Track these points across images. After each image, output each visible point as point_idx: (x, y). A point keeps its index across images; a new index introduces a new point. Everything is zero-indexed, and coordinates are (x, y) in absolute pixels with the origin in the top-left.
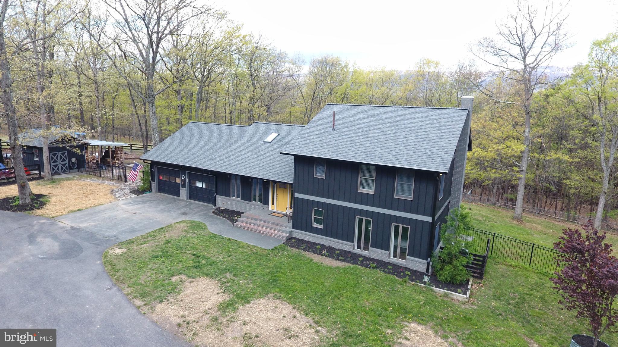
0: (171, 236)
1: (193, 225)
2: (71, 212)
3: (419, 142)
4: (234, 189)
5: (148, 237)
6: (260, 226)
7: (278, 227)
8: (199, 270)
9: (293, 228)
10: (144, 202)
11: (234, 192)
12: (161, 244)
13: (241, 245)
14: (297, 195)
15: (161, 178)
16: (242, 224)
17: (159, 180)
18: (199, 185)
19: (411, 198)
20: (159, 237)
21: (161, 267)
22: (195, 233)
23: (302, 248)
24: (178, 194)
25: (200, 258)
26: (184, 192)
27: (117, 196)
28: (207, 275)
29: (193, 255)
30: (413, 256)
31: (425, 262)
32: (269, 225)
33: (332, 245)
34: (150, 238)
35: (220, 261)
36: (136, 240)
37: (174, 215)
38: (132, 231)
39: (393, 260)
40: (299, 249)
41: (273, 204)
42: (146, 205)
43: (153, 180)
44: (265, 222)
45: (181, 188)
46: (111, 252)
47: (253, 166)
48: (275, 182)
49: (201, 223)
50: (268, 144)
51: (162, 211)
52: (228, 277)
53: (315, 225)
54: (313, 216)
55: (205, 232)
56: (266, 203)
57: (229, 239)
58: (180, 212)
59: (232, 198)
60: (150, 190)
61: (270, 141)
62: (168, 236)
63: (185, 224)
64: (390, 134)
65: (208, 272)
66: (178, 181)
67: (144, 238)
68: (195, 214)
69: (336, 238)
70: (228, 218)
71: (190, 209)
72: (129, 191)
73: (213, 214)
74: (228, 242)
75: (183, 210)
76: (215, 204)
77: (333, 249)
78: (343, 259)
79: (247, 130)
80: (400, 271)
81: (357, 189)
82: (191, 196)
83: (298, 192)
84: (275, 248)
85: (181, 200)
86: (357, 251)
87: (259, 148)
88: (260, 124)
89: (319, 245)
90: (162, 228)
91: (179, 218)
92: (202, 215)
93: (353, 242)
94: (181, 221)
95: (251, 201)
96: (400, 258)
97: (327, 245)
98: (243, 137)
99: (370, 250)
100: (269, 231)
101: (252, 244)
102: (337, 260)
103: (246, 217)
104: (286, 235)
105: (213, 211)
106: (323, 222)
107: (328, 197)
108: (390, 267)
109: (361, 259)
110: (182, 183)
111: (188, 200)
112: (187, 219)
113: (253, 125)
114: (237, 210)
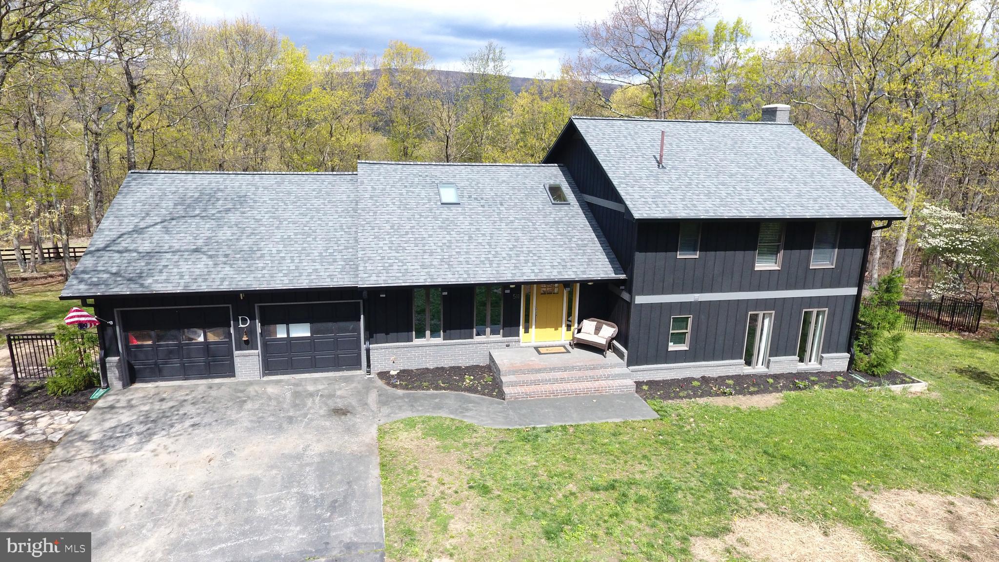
4: (422, 322)
9: (629, 364)
11: (421, 327)
15: (137, 342)
16: (522, 389)
17: (130, 349)
18: (297, 332)
19: (832, 265)
24: (231, 371)
26: (247, 361)
30: (829, 352)
31: (848, 355)
39: (801, 366)
41: (527, 331)
43: (113, 352)
45: (236, 353)
53: (672, 347)
54: (671, 331)
56: (512, 332)
59: (416, 341)
60: (99, 384)
61: (455, 201)
68: (364, 404)
69: (713, 358)
76: (366, 365)
77: (716, 379)
78: (756, 389)
79: (362, 183)
80: (829, 379)
81: (753, 266)
82: (269, 367)
83: (642, 293)
84: (657, 411)
85: (251, 383)
86: (748, 370)
87: (447, 219)
88: (377, 166)
89: (689, 380)
90: (383, 465)
91: (353, 426)
92: (384, 401)
93: (741, 358)
94: (382, 432)
95: (472, 338)
96: (810, 361)
97: (699, 376)
98: (371, 198)
99: (769, 363)
100: (589, 385)
101: (617, 420)
102: (751, 393)
103: (515, 372)
104: (630, 382)
105: (388, 384)
106: (688, 337)
107: (702, 291)
108: (812, 378)
109: (771, 381)
110: (245, 338)
111: (266, 378)
112: (381, 422)
113: (362, 169)
114: (435, 366)
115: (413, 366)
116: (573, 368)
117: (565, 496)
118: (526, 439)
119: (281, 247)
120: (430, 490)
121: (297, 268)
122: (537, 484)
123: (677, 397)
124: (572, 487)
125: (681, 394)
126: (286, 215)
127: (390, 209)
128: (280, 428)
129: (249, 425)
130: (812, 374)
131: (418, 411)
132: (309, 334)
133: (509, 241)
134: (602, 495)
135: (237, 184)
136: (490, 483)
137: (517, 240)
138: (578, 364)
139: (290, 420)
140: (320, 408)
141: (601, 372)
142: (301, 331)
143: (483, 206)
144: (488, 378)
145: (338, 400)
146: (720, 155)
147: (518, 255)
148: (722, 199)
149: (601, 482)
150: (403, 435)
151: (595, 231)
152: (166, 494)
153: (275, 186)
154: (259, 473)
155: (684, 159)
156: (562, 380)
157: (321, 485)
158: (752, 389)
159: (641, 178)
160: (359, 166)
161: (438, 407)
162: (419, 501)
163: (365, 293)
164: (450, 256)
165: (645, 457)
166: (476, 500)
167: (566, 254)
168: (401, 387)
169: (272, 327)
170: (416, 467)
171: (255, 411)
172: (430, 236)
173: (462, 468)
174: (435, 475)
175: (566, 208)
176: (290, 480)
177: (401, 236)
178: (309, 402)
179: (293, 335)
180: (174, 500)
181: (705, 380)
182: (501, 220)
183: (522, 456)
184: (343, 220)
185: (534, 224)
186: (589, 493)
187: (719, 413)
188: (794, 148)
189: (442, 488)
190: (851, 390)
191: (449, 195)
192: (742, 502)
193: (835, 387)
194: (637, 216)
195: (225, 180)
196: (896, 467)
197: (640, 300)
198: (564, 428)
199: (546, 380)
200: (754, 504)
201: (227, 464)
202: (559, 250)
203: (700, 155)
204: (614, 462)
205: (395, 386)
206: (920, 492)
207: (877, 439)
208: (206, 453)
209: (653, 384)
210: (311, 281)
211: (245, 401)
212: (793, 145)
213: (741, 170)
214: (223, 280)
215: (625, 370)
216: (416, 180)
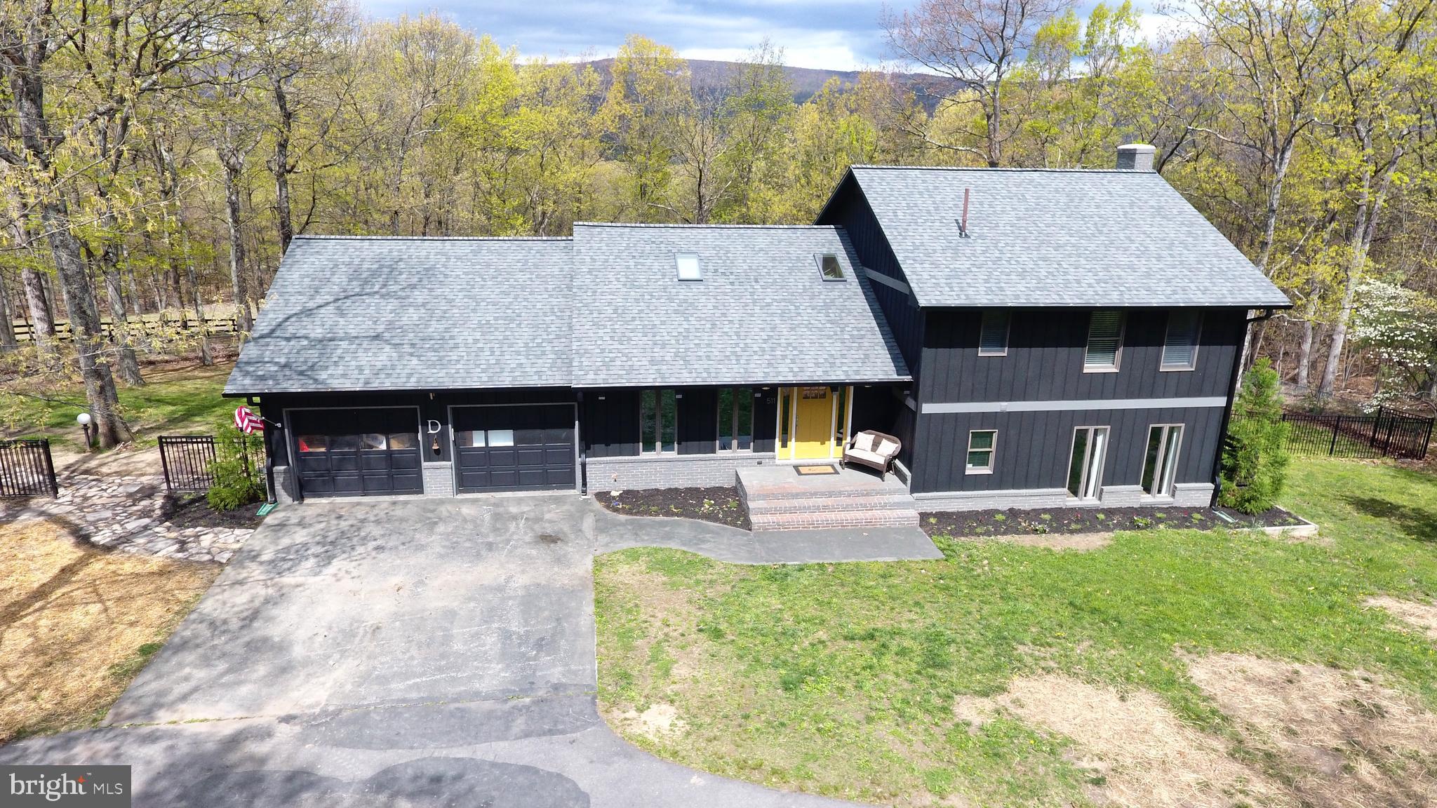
4: (653, 431)
8: (954, 668)
9: (914, 490)
11: (652, 438)
14: (929, 408)
15: (315, 447)
16: (772, 518)
17: (301, 457)
18: (498, 440)
19: (1192, 366)
23: (980, 530)
24: (418, 487)
26: (438, 474)
28: (1000, 670)
30: (1186, 481)
31: (1211, 486)
39: (1146, 499)
40: (977, 535)
41: (785, 445)
43: (280, 460)
45: (425, 464)
53: (971, 470)
54: (969, 449)
56: (765, 446)
59: (643, 455)
61: (697, 276)
66: (402, 442)
67: (624, 649)
69: (1024, 487)
76: (582, 483)
77: (1027, 513)
78: (1079, 527)
79: (579, 252)
80: (1181, 517)
81: (1082, 367)
82: (464, 483)
83: (932, 400)
84: (942, 550)
85: (442, 502)
86: (1073, 502)
87: (685, 301)
88: (598, 229)
89: (991, 513)
90: (598, 602)
91: (565, 556)
92: (602, 527)
93: (1064, 487)
94: (598, 564)
95: (714, 452)
96: (1159, 491)
97: (1006, 508)
98: (590, 272)
99: (1101, 493)
100: (860, 515)
101: (890, 560)
102: (1072, 532)
103: (765, 497)
104: (913, 514)
105: (608, 507)
106: (992, 457)
107: (1011, 399)
108: (1159, 515)
109: (1101, 516)
110: (435, 447)
111: (460, 496)
112: (598, 553)
113: (579, 232)
114: (667, 486)
115: (639, 485)
116: (840, 493)
117: (813, 645)
118: (772, 578)
119: (478, 335)
120: (652, 631)
121: (498, 362)
122: (780, 629)
123: (972, 533)
124: (822, 635)
125: (978, 530)
126: (485, 293)
127: (615, 285)
128: (478, 555)
129: (443, 551)
130: (1160, 510)
131: (643, 540)
132: (511, 444)
133: (763, 330)
134: (858, 645)
135: (424, 253)
136: (723, 626)
137: (773, 329)
138: (847, 488)
139: (490, 547)
140: (526, 533)
141: (875, 500)
142: (502, 439)
143: (732, 283)
144: (732, 503)
145: (547, 525)
146: (1048, 218)
147: (773, 349)
148: (1039, 280)
149: (859, 630)
150: (624, 568)
151: (876, 318)
152: (351, 624)
153: (470, 256)
154: (455, 605)
155: (997, 225)
156: (826, 508)
157: (526, 621)
158: (1073, 526)
159: (935, 251)
160: (575, 229)
161: (668, 537)
162: (639, 642)
163: (580, 395)
164: (687, 350)
165: (917, 604)
166: (706, 644)
167: (835, 348)
168: (624, 511)
169: (467, 433)
170: (637, 606)
171: (448, 535)
172: (663, 323)
173: (692, 608)
174: (659, 615)
175: (841, 286)
176: (490, 615)
177: (627, 323)
178: (512, 527)
179: (492, 444)
180: (361, 631)
181: (1013, 513)
182: (754, 302)
183: (765, 597)
184: (554, 301)
185: (797, 308)
186: (842, 642)
187: (1024, 554)
188: (1152, 207)
189: (666, 630)
190: (1208, 532)
191: (689, 268)
192: (1028, 660)
193: (1187, 527)
194: (923, 302)
195: (409, 247)
196: (1238, 627)
197: (927, 408)
198: (821, 566)
199: (804, 507)
200: (1042, 664)
201: (418, 594)
202: (827, 343)
203: (1019, 219)
204: (878, 608)
205: (616, 510)
206: (1259, 657)
207: (1223, 593)
208: (395, 580)
209: (941, 516)
210: (514, 378)
211: (436, 523)
212: (1152, 203)
213: (1073, 240)
214: (410, 376)
215: (909, 497)
216: (648, 248)
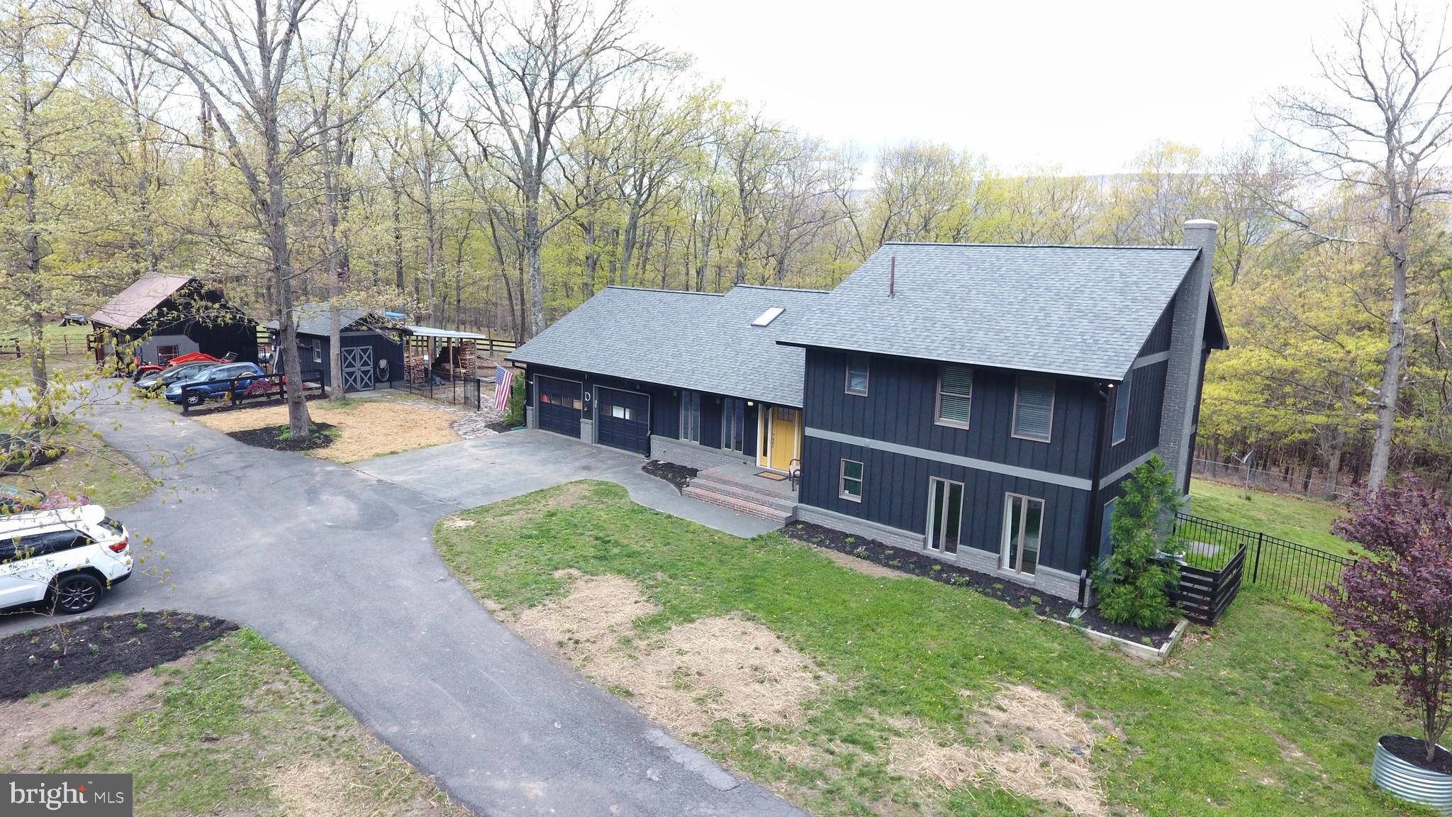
0: (559, 504)
1: (602, 489)
2: (378, 455)
3: (1071, 320)
4: (686, 423)
5: (515, 504)
6: (734, 495)
7: (771, 499)
8: (604, 563)
9: (801, 501)
10: (510, 445)
11: (686, 428)
12: (539, 517)
13: (692, 528)
14: (810, 432)
15: (546, 399)
16: (698, 491)
17: (541, 404)
18: (618, 413)
19: (1047, 438)
20: (534, 506)
21: (536, 553)
22: (603, 503)
23: (815, 540)
24: (576, 432)
25: (609, 546)
26: (587, 427)
27: (460, 433)
28: (620, 572)
29: (597, 539)
30: (1050, 566)
31: (1077, 577)
32: (752, 494)
33: (879, 539)
34: (518, 506)
35: (647, 551)
36: (492, 508)
37: (566, 469)
38: (487, 492)
39: (1007, 571)
40: (809, 541)
41: (765, 454)
42: (515, 450)
43: (529, 403)
44: (745, 487)
45: (582, 420)
46: (447, 524)
47: (725, 374)
48: (768, 405)
49: (617, 486)
50: (760, 331)
51: (545, 462)
52: (659, 578)
53: (846, 495)
54: (842, 476)
55: (623, 500)
56: (751, 451)
57: (669, 516)
58: (577, 464)
59: (682, 440)
60: (522, 423)
61: (765, 324)
62: (552, 504)
63: (585, 486)
64: (1011, 304)
65: (622, 568)
66: (578, 405)
67: (508, 506)
68: (607, 469)
69: (889, 522)
70: (672, 481)
71: (598, 461)
72: (483, 425)
73: (642, 472)
74: (666, 521)
75: (584, 462)
76: (649, 452)
78: (898, 565)
80: (1015, 594)
81: (932, 419)
82: (601, 437)
83: (812, 425)
84: (759, 537)
85: (582, 444)
86: (938, 554)
87: (740, 338)
88: (747, 290)
90: (542, 491)
92: (620, 472)
94: (579, 481)
96: (1023, 570)
97: (870, 538)
98: (709, 315)
99: (957, 550)
102: (887, 565)
104: (785, 515)
106: (860, 488)
107: (873, 437)
108: (997, 586)
109: (938, 568)
110: (588, 410)
111: (593, 444)
112: (590, 478)
114: (691, 466)
115: (677, 462)
127: (713, 325)
132: (628, 418)
148: (896, 333)
153: (673, 302)
158: (894, 562)
159: (848, 306)
169: (608, 406)
172: (710, 349)
187: (806, 556)
209: (812, 526)
214: (574, 362)
215: (794, 504)
